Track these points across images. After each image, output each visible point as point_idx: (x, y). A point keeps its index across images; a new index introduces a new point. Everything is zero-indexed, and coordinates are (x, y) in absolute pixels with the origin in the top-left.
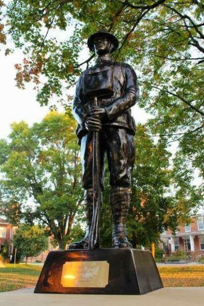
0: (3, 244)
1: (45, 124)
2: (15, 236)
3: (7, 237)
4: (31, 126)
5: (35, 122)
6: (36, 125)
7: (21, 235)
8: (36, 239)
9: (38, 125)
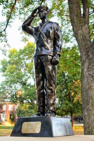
0: (11, 114)
1: (25, 50)
2: (17, 110)
3: (13, 110)
4: (18, 51)
5: (20, 49)
6: (20, 50)
7: (20, 109)
8: (28, 111)
9: (22, 50)
